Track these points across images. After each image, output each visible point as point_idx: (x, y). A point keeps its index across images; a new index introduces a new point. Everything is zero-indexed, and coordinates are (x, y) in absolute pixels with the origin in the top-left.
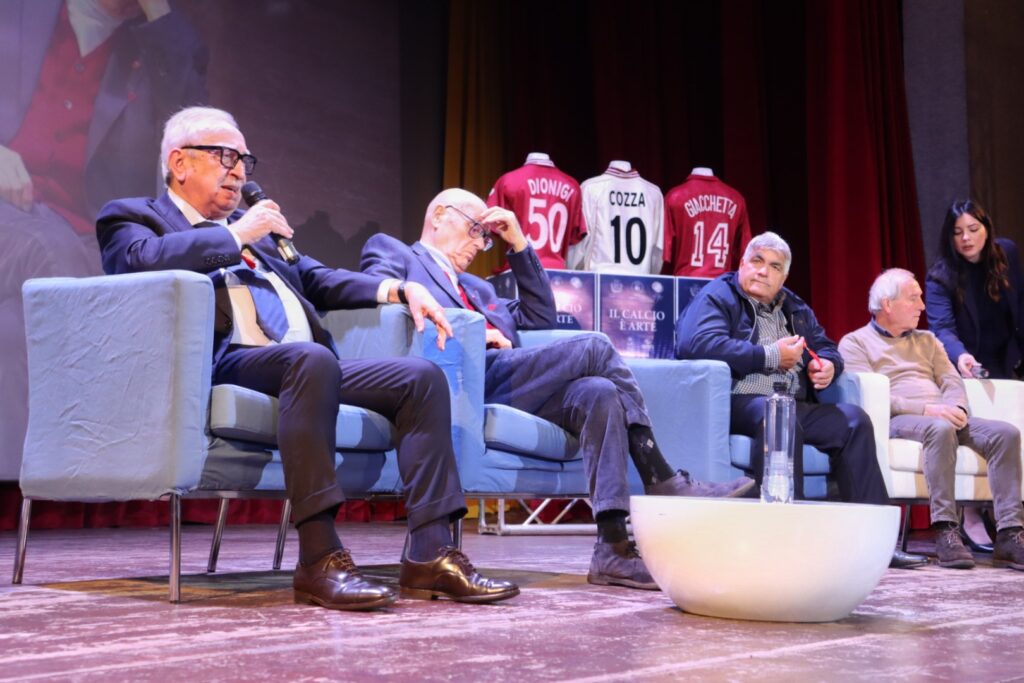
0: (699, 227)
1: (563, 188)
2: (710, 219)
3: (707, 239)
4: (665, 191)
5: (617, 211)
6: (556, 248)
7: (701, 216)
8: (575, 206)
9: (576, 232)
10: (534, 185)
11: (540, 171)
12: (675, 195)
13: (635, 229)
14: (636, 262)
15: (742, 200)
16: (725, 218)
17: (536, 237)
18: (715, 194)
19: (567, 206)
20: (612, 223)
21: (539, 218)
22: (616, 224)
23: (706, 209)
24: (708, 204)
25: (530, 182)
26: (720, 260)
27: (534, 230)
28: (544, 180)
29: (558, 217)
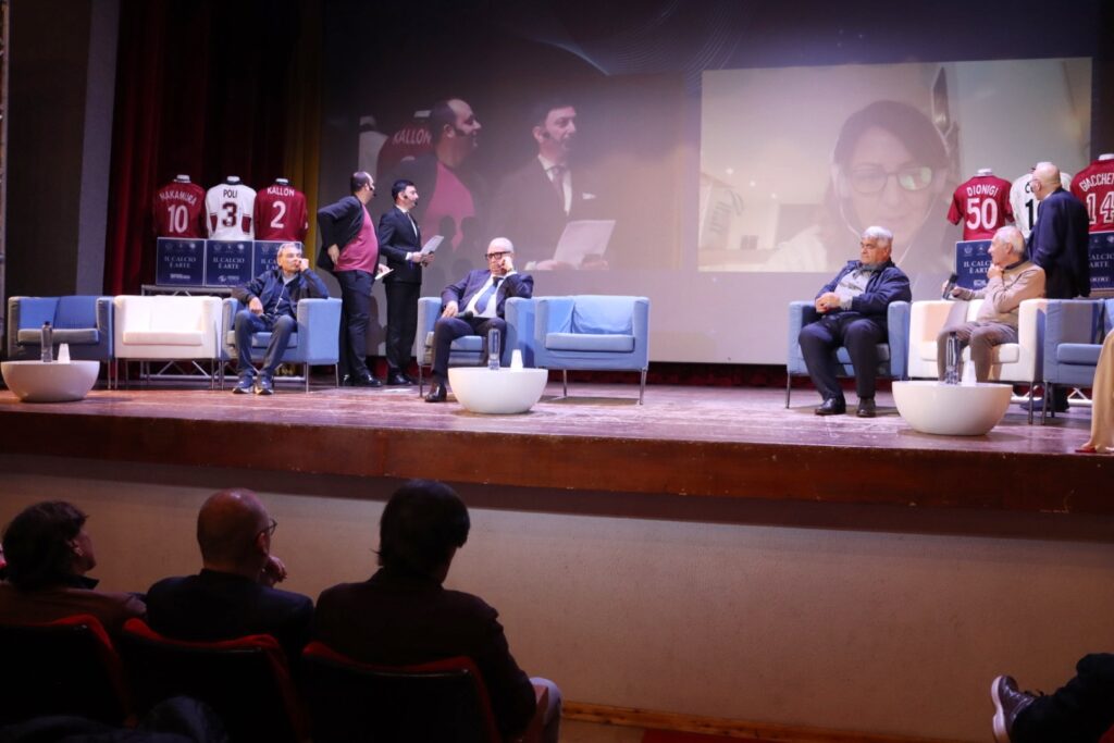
5: (1031, 196)
6: (989, 226)
7: (1093, 190)
8: (1002, 199)
10: (971, 190)
17: (974, 222)
18: (1107, 171)
19: (995, 198)
20: (1027, 205)
21: (976, 210)
22: (1030, 204)
23: (1098, 183)
24: (1100, 179)
25: (969, 189)
26: (1109, 218)
27: (972, 218)
28: (979, 186)
29: (989, 206)
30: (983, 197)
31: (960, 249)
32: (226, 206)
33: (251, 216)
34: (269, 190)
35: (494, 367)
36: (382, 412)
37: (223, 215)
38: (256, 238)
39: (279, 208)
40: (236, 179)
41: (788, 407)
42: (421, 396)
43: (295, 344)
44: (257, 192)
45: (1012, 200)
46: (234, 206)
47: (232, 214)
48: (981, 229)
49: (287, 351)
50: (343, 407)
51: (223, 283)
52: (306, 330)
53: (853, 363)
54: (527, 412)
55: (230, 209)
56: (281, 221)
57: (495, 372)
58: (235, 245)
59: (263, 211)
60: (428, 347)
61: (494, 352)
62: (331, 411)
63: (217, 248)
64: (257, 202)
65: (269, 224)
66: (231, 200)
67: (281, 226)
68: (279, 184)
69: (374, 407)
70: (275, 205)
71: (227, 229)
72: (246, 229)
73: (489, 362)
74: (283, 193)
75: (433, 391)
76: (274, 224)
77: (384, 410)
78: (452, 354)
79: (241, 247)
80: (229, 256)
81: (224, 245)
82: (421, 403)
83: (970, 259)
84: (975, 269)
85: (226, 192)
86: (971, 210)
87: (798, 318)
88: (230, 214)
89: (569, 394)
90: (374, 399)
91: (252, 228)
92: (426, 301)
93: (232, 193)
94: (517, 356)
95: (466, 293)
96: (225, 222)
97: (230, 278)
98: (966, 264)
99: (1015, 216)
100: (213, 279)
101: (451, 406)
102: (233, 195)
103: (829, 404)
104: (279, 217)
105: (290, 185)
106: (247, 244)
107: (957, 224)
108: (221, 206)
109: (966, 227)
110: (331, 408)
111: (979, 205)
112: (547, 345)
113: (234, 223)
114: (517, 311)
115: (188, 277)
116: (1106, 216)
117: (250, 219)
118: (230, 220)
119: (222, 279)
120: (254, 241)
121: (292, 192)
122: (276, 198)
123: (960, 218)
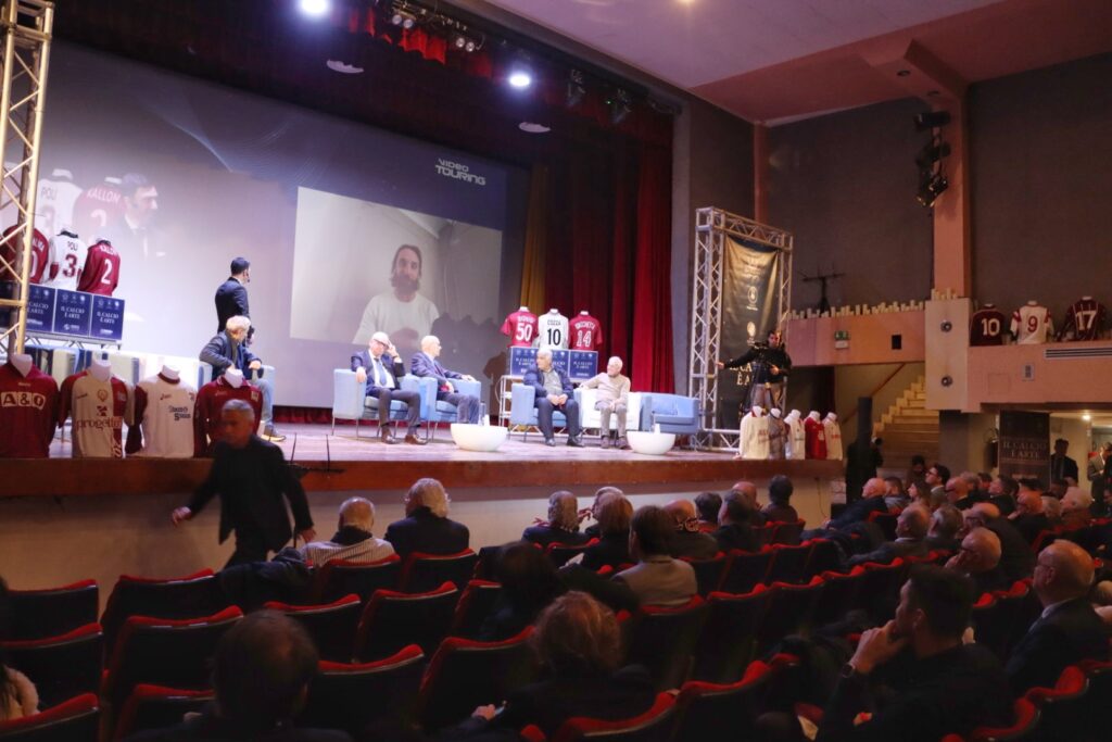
0: (580, 333)
1: (531, 320)
2: (584, 330)
3: (584, 335)
4: (570, 319)
5: (551, 327)
6: (528, 339)
7: (581, 329)
8: (535, 326)
9: (535, 334)
10: (520, 318)
11: (524, 313)
12: (573, 321)
13: (557, 333)
14: (557, 344)
15: (596, 321)
16: (591, 329)
17: (521, 336)
18: (587, 321)
19: (532, 325)
20: (548, 331)
21: (522, 330)
23: (583, 326)
24: (584, 324)
26: (587, 344)
27: (520, 334)
28: (525, 317)
29: (528, 329)
30: (526, 323)
31: (515, 351)
34: (102, 247)
37: (65, 265)
39: (107, 265)
45: (540, 327)
46: (75, 259)
47: (71, 266)
48: (524, 341)
51: (68, 331)
55: (71, 261)
56: (107, 278)
58: (78, 296)
63: (65, 297)
64: (94, 258)
65: (101, 279)
66: (73, 252)
67: (107, 282)
70: (106, 262)
71: (66, 278)
74: (110, 251)
79: (83, 299)
80: (73, 306)
81: (70, 295)
83: (519, 357)
85: (69, 244)
86: (519, 329)
93: (75, 245)
96: (65, 273)
97: (73, 326)
98: (517, 360)
100: (60, 328)
104: (107, 274)
106: (87, 297)
108: (65, 257)
111: (524, 328)
113: (73, 274)
115: (40, 323)
116: (586, 342)
118: (69, 270)
119: (66, 327)
120: (91, 294)
122: (106, 256)
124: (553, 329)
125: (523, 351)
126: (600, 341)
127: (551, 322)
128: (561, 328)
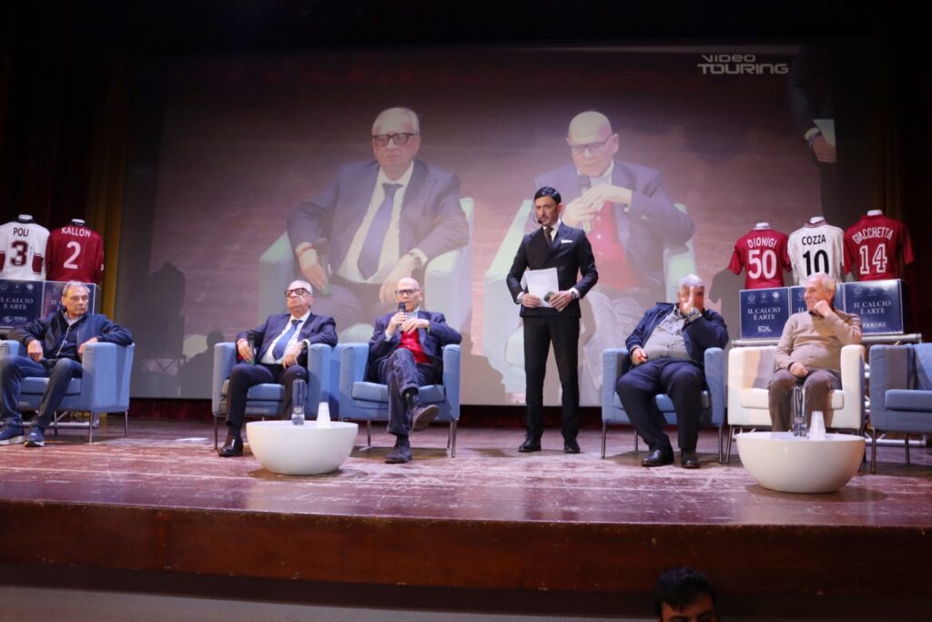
2: (873, 243)
6: (770, 275)
10: (752, 242)
13: (821, 258)
17: (755, 271)
18: (877, 225)
19: (774, 250)
20: (805, 256)
21: (757, 261)
22: (807, 256)
23: (869, 236)
24: (871, 233)
25: (749, 241)
26: (881, 268)
27: (754, 268)
28: (759, 238)
29: (769, 258)
30: (763, 249)
31: (744, 297)
32: (15, 244)
33: (43, 256)
34: (63, 230)
35: (298, 422)
36: (169, 474)
37: (11, 253)
38: (48, 278)
39: (73, 249)
40: (28, 217)
41: (603, 458)
42: (216, 448)
43: (79, 391)
44: (50, 230)
45: (790, 251)
46: (25, 245)
47: (22, 253)
48: (762, 278)
49: (66, 398)
50: (124, 466)
51: (9, 324)
52: (91, 378)
53: (677, 410)
54: (335, 472)
55: (20, 248)
56: (75, 262)
57: (299, 427)
58: (23, 285)
59: (56, 251)
60: (224, 396)
61: (298, 405)
62: (109, 472)
64: (50, 242)
65: (63, 264)
66: (22, 239)
67: (75, 267)
68: (75, 225)
69: (160, 467)
70: (69, 245)
71: (16, 268)
72: (37, 268)
73: (294, 416)
74: (78, 235)
75: (228, 443)
76: (67, 265)
77: (172, 470)
78: (248, 403)
79: (30, 287)
80: (16, 296)
81: (11, 284)
82: (214, 459)
83: (753, 307)
84: (758, 316)
85: (16, 230)
86: (752, 261)
87: (613, 367)
88: (20, 253)
89: (374, 444)
90: (164, 452)
91: (43, 268)
92: (224, 347)
93: (23, 231)
94: (324, 409)
95: (265, 339)
96: (13, 261)
97: (16, 318)
98: (750, 311)
99: (793, 266)
101: (248, 462)
102: (24, 233)
103: (656, 455)
104: (73, 257)
105: (86, 226)
106: (37, 285)
107: (738, 274)
108: (10, 245)
109: (748, 277)
110: (111, 467)
111: (760, 256)
112: (355, 394)
113: (24, 262)
114: (321, 358)
116: (879, 266)
117: (42, 259)
118: (19, 259)
119: (7, 319)
120: (45, 281)
121: (88, 233)
122: (70, 238)
123: (741, 269)
124: (814, 250)
125: (758, 294)
126: (909, 258)
127: (809, 240)
128: (827, 247)
